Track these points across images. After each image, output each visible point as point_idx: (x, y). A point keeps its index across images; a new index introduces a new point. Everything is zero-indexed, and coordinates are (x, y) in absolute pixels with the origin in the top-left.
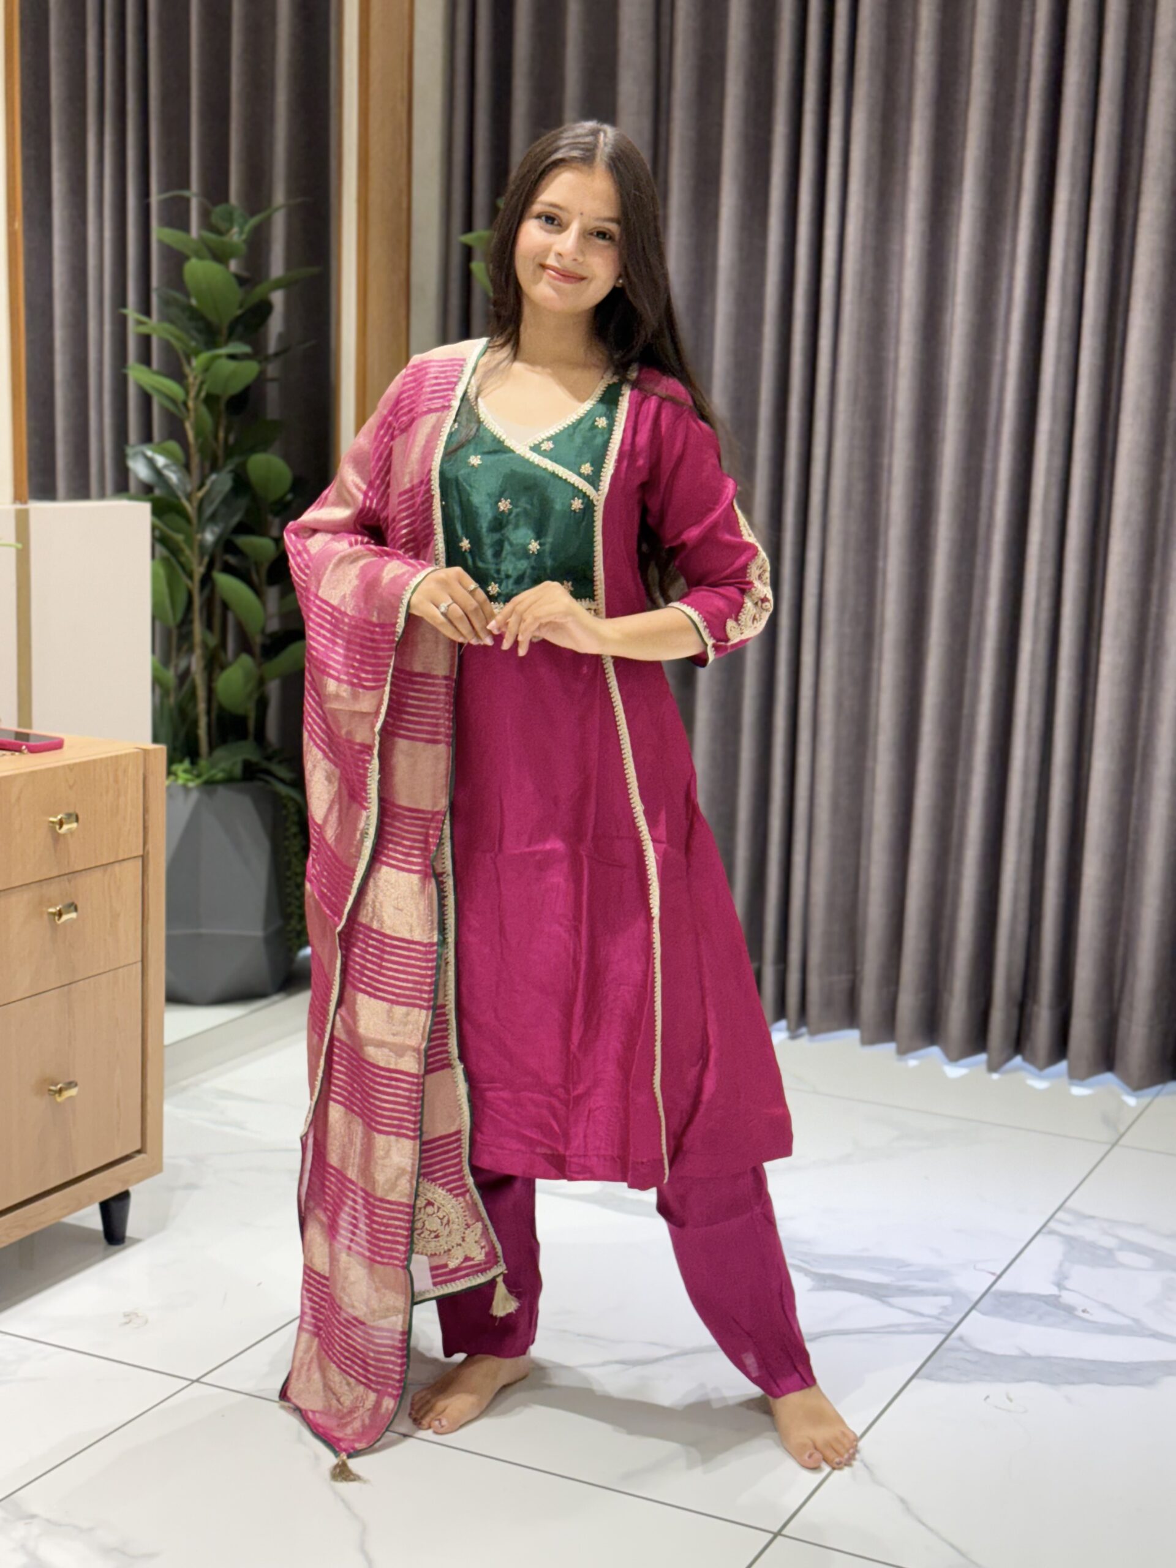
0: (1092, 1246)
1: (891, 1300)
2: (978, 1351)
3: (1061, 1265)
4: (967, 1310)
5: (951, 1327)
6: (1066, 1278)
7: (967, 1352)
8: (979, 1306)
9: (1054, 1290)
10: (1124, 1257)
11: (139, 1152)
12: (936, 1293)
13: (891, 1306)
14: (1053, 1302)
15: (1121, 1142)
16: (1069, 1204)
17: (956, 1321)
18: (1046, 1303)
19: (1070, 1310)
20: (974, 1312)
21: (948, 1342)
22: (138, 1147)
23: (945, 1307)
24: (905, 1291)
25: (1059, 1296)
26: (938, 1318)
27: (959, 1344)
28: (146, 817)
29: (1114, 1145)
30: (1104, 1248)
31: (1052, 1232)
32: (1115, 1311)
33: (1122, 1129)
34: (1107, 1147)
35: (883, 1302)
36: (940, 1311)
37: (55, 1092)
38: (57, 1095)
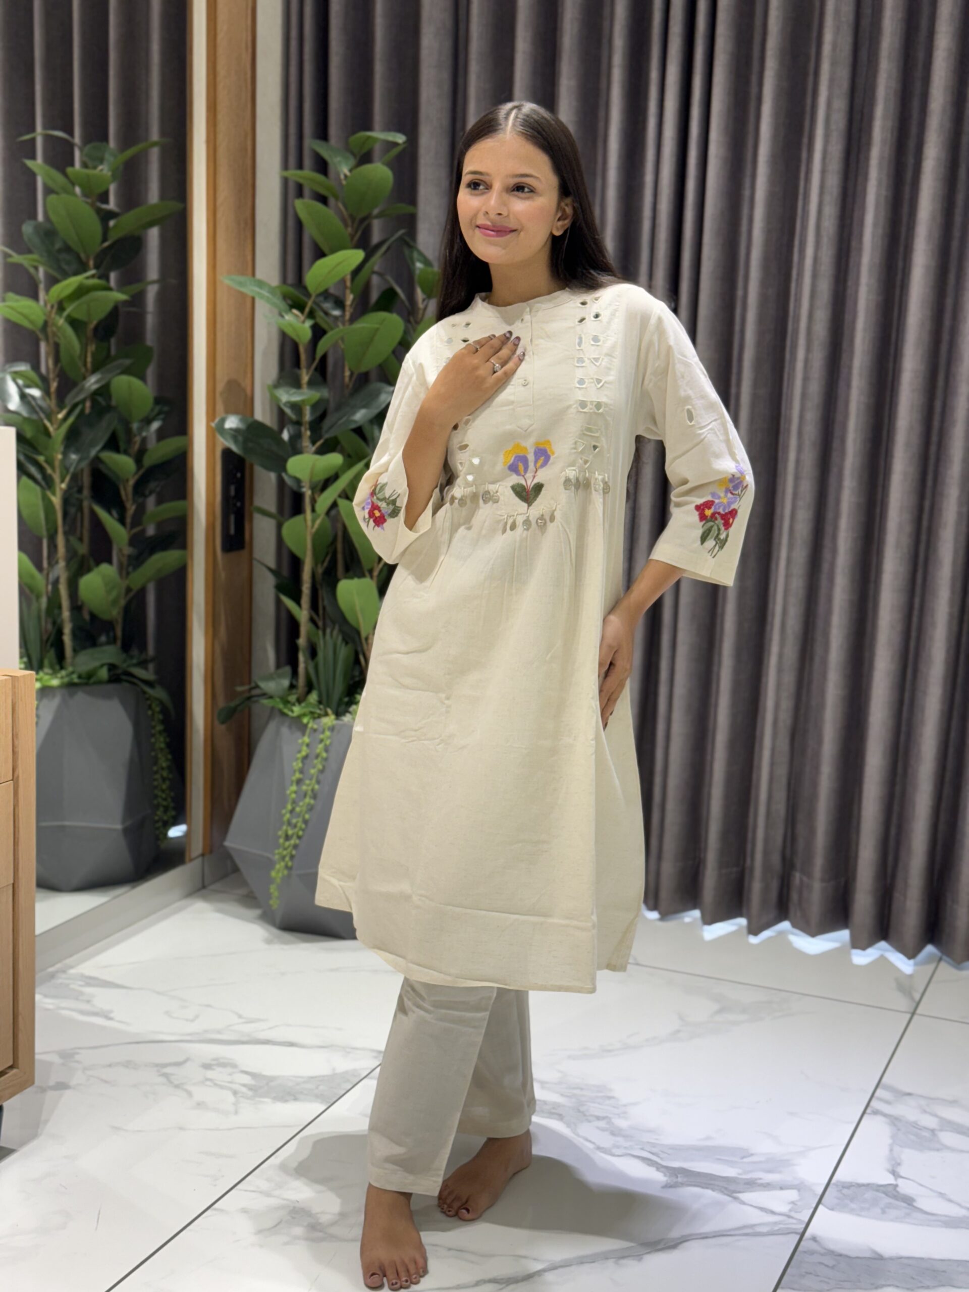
0: (915, 1125)
1: (741, 1196)
2: (831, 1253)
3: (891, 1150)
4: (814, 1205)
5: (804, 1226)
6: (899, 1164)
7: (822, 1255)
8: (823, 1201)
9: (890, 1180)
10: (947, 1138)
11: (11, 1067)
12: (781, 1188)
13: (744, 1203)
14: (891, 1191)
15: (919, 1011)
16: (884, 1080)
17: (806, 1219)
18: (887, 1195)
19: (908, 1201)
20: (821, 1207)
21: (802, 1243)
22: (11, 1063)
23: (793, 1203)
24: (752, 1185)
25: (896, 1186)
26: (789, 1217)
27: (813, 1246)
28: (16, 743)
29: (913, 1014)
30: (926, 1128)
31: (876, 1112)
32: (950, 1201)
33: (917, 996)
34: (908, 1016)
35: (736, 1198)
36: (791, 1206)
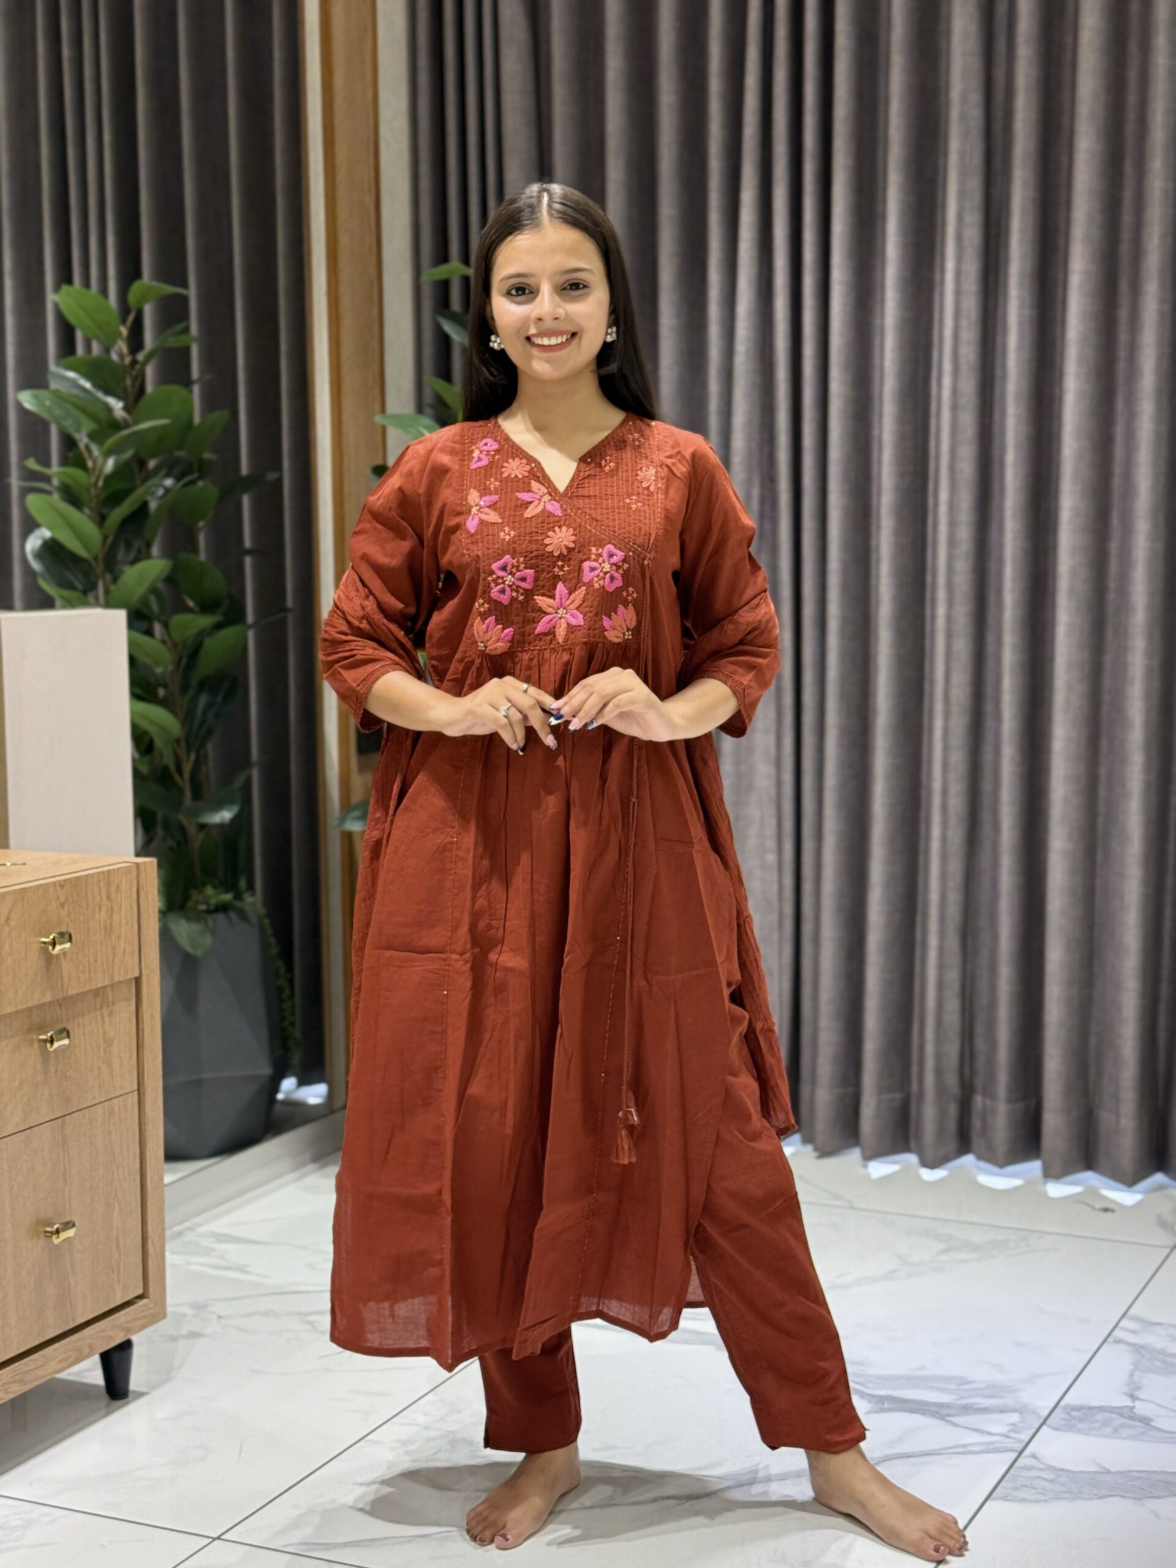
0: (1162, 1352)
1: (954, 1419)
2: (1053, 1469)
3: (1131, 1375)
4: (1037, 1426)
5: (1023, 1445)
6: (1139, 1388)
7: (1041, 1470)
8: (1048, 1422)
9: (1128, 1402)
11: (140, 1297)
12: (1001, 1412)
13: (957, 1425)
14: (1129, 1414)
16: (1132, 1312)
17: (1027, 1439)
18: (1121, 1415)
19: (1146, 1421)
20: (1045, 1428)
21: (1020, 1460)
22: (140, 1291)
23: (1012, 1424)
25: (1134, 1407)
26: (1006, 1436)
27: (1032, 1462)
29: (1173, 1248)
31: (1118, 1341)
34: (1167, 1251)
35: (948, 1422)
36: (1008, 1428)
37: (52, 1233)
38: (54, 1237)
